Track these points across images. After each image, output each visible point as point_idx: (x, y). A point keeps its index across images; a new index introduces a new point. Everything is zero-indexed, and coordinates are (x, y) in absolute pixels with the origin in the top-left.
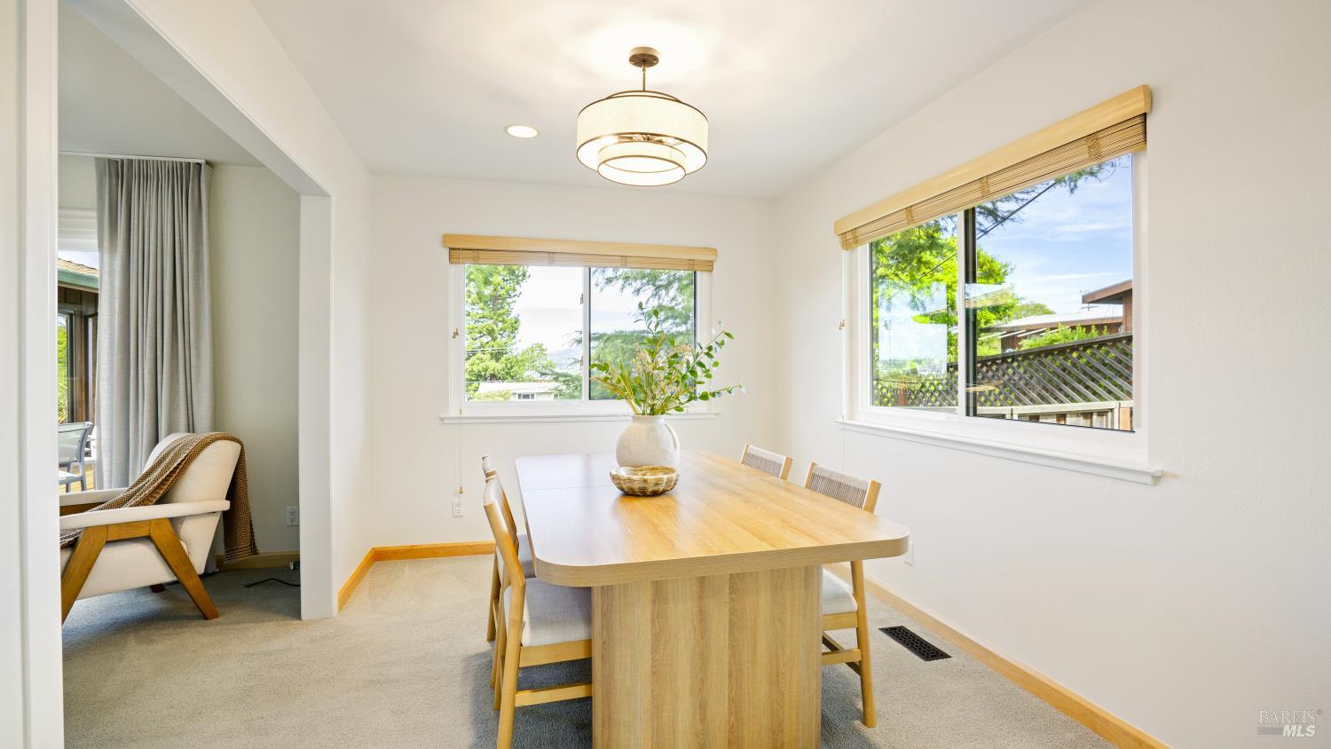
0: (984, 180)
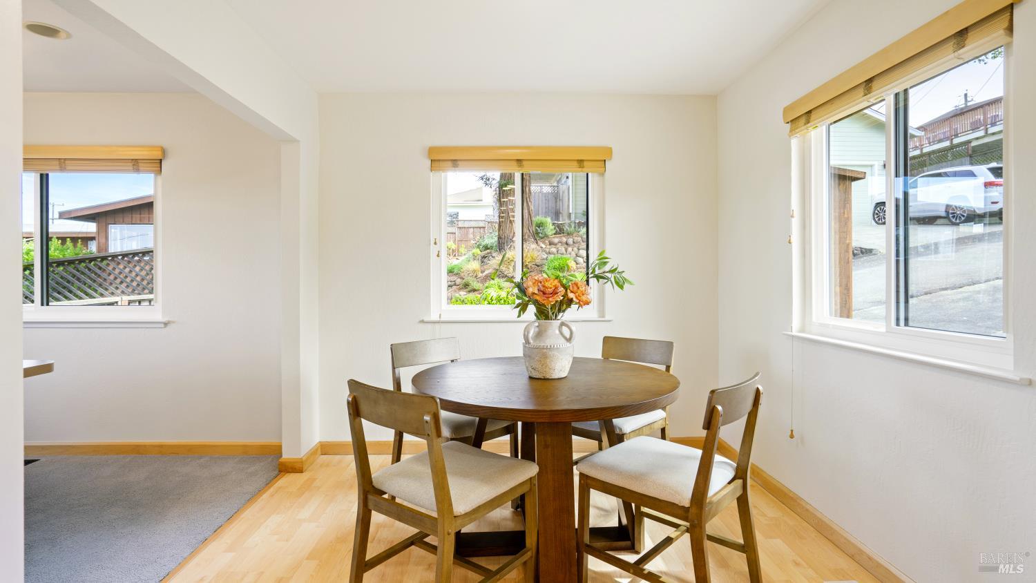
0: (62, 161)
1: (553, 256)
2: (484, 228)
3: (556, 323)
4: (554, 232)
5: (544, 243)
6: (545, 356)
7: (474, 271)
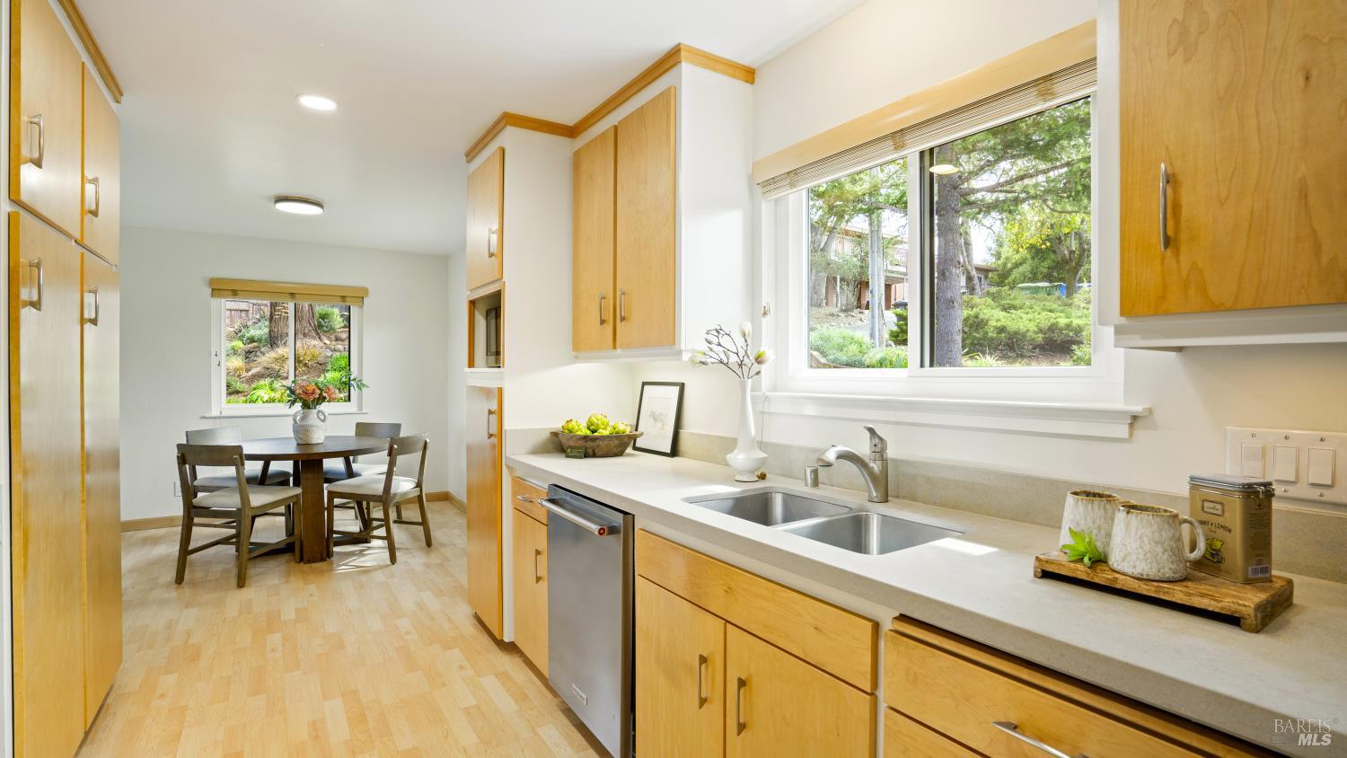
1: (338, 354)
2: (247, 311)
3: (315, 411)
4: (342, 324)
5: (329, 339)
6: (308, 431)
7: (236, 370)
